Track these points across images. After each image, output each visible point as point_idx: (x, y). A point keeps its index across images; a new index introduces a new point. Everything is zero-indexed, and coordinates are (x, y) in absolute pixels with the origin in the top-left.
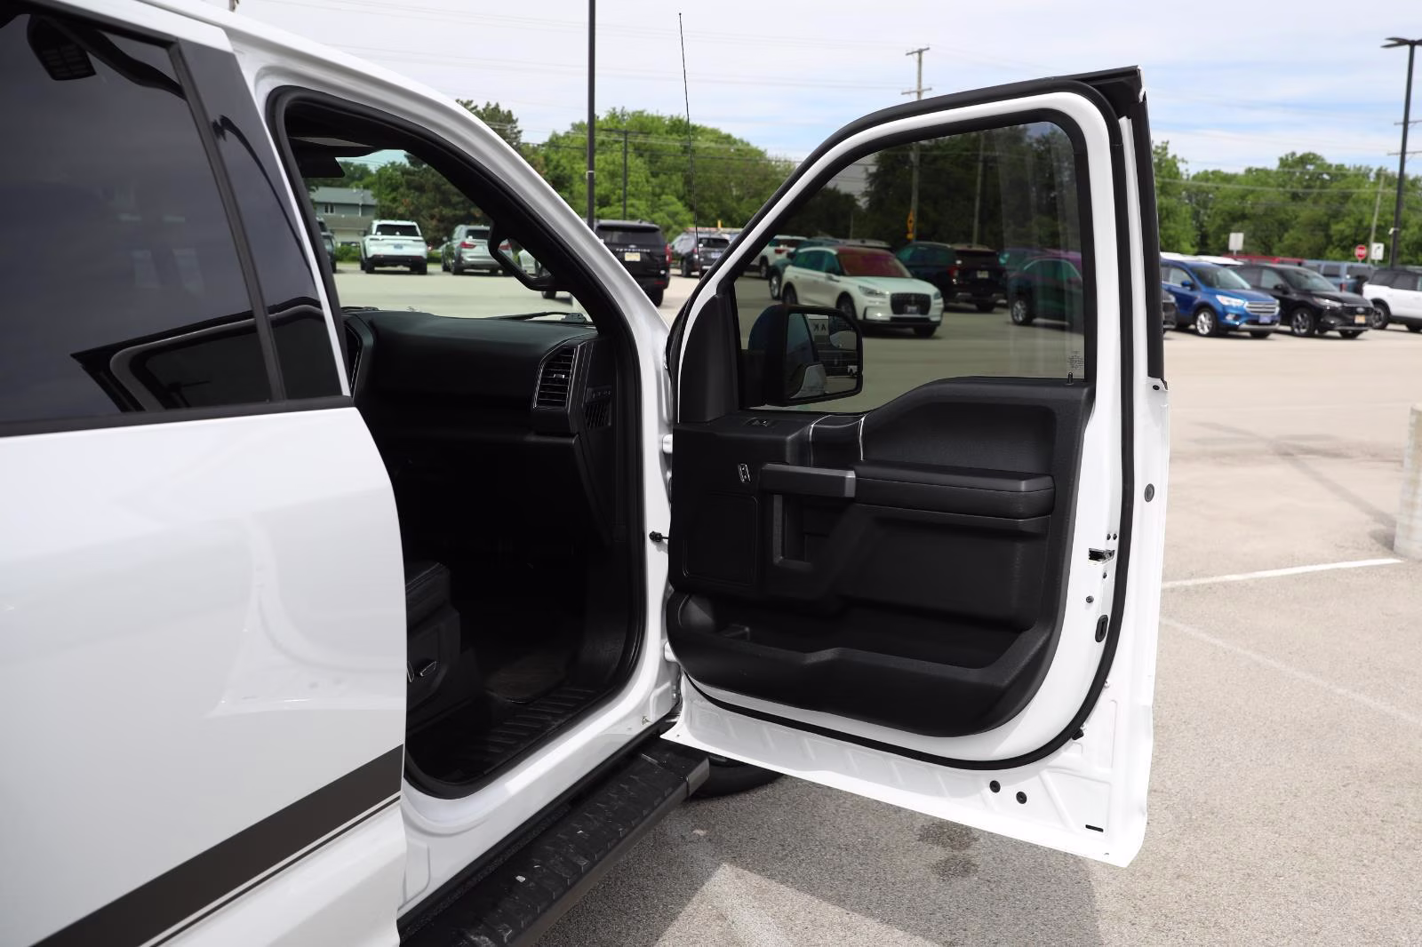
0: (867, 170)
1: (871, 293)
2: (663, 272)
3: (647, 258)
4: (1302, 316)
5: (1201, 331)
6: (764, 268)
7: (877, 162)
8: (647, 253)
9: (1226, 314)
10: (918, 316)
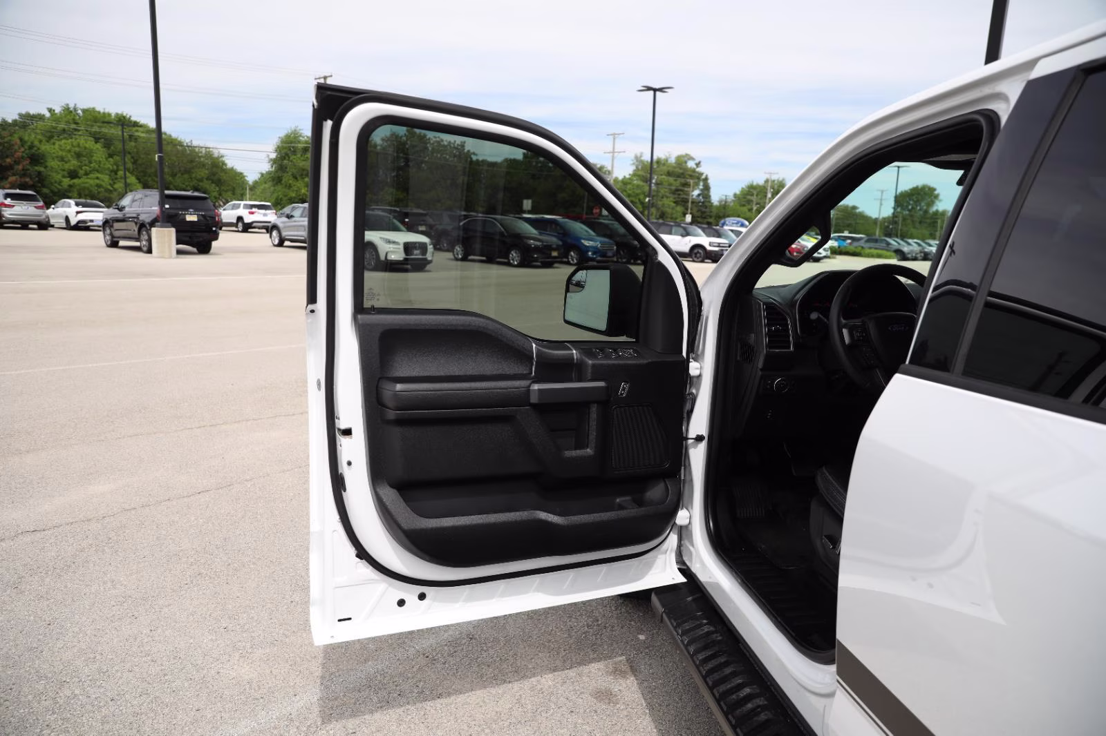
0: (268, 156)
1: (389, 242)
2: (214, 229)
3: (202, 219)
4: (623, 252)
5: (572, 262)
6: (240, 224)
7: (276, 151)
8: (202, 215)
9: (588, 251)
10: (421, 257)
